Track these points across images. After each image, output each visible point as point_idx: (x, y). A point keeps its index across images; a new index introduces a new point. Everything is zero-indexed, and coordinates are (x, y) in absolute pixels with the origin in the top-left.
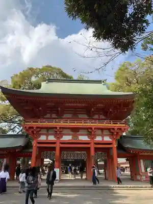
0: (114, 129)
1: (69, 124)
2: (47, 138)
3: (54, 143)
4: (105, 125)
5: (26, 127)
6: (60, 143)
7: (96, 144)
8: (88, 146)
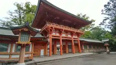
1: (67, 29)
2: (56, 34)
3: (59, 37)
5: (49, 27)
6: (62, 37)
8: (71, 39)
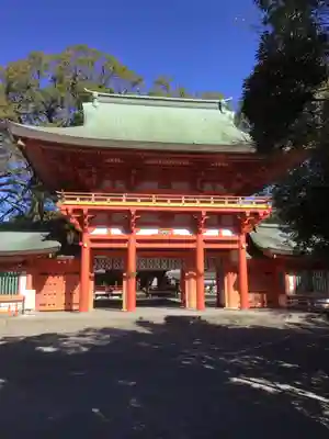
0: (243, 214)
1: (154, 204)
2: (109, 232)
3: (125, 241)
4: (226, 205)
5: (67, 210)
6: (138, 241)
7: (206, 242)
8: (191, 246)
